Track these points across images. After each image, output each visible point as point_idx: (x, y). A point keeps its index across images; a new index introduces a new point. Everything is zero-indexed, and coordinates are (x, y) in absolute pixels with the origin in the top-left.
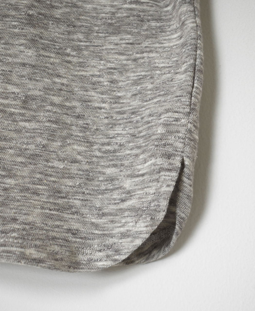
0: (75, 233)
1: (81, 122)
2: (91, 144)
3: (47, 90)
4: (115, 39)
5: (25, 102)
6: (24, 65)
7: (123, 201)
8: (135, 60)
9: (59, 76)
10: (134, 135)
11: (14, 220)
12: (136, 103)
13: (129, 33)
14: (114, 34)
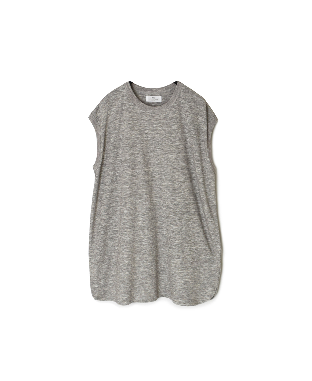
0: (197, 299)
1: (199, 280)
2: (200, 284)
3: (194, 276)
4: (205, 264)
5: (191, 279)
6: (190, 272)
7: (206, 293)
8: (209, 268)
9: (196, 273)
10: (208, 282)
11: (190, 299)
12: (209, 276)
13: (208, 263)
14: (205, 263)
